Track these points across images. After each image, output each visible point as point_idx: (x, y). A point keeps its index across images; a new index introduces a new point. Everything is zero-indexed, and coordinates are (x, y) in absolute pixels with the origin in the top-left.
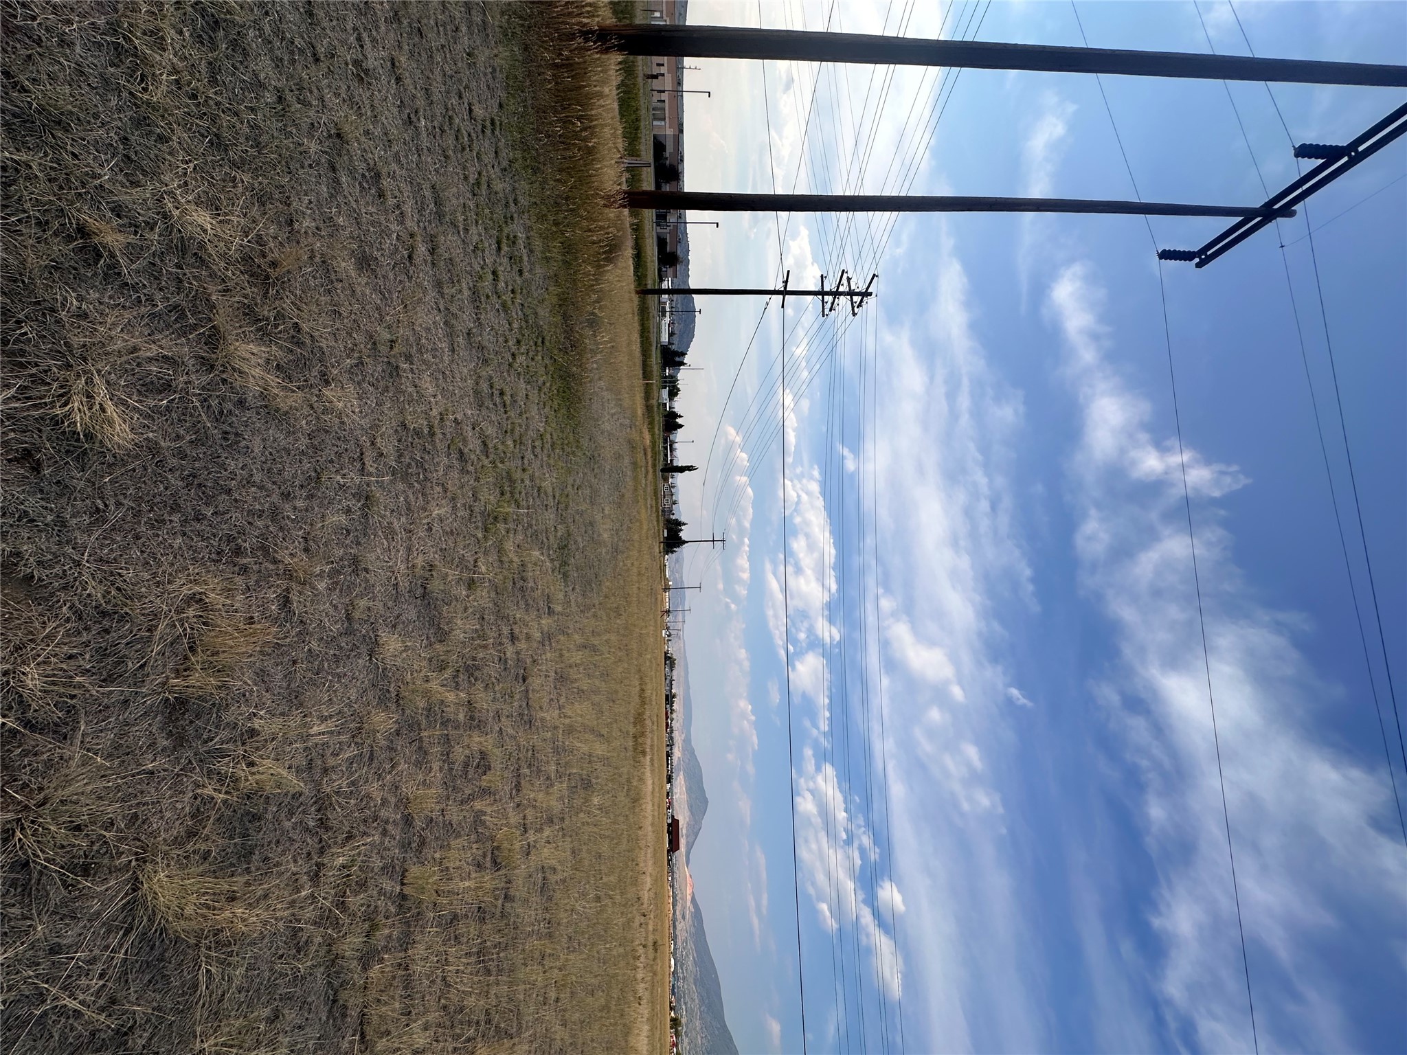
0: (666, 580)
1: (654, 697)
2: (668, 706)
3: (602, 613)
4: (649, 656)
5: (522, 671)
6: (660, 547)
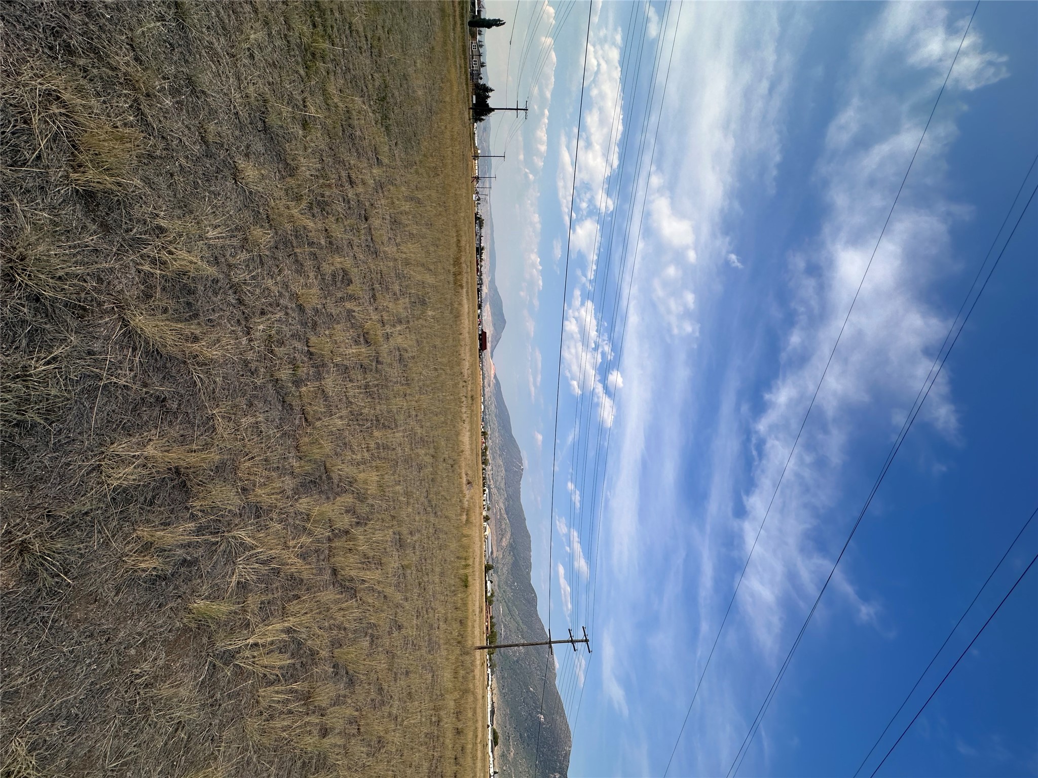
0: (476, 148)
1: (468, 247)
2: (478, 256)
3: (421, 171)
4: (462, 215)
5: (364, 212)
6: (469, 114)
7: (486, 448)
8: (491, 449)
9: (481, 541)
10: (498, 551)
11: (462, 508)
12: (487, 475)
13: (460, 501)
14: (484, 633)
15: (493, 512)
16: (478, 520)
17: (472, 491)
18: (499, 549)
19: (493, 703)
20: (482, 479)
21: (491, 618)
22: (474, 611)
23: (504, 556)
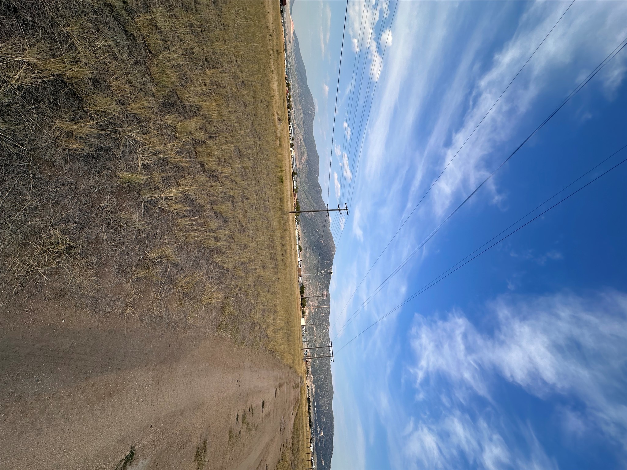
7: (290, 96)
8: (293, 97)
9: (289, 158)
10: (299, 165)
11: (276, 136)
12: (291, 116)
13: (275, 132)
14: (293, 206)
15: (296, 141)
16: (287, 145)
17: (282, 125)
18: (300, 164)
19: (299, 236)
20: (288, 119)
21: (297, 199)
22: (287, 195)
23: (303, 167)
